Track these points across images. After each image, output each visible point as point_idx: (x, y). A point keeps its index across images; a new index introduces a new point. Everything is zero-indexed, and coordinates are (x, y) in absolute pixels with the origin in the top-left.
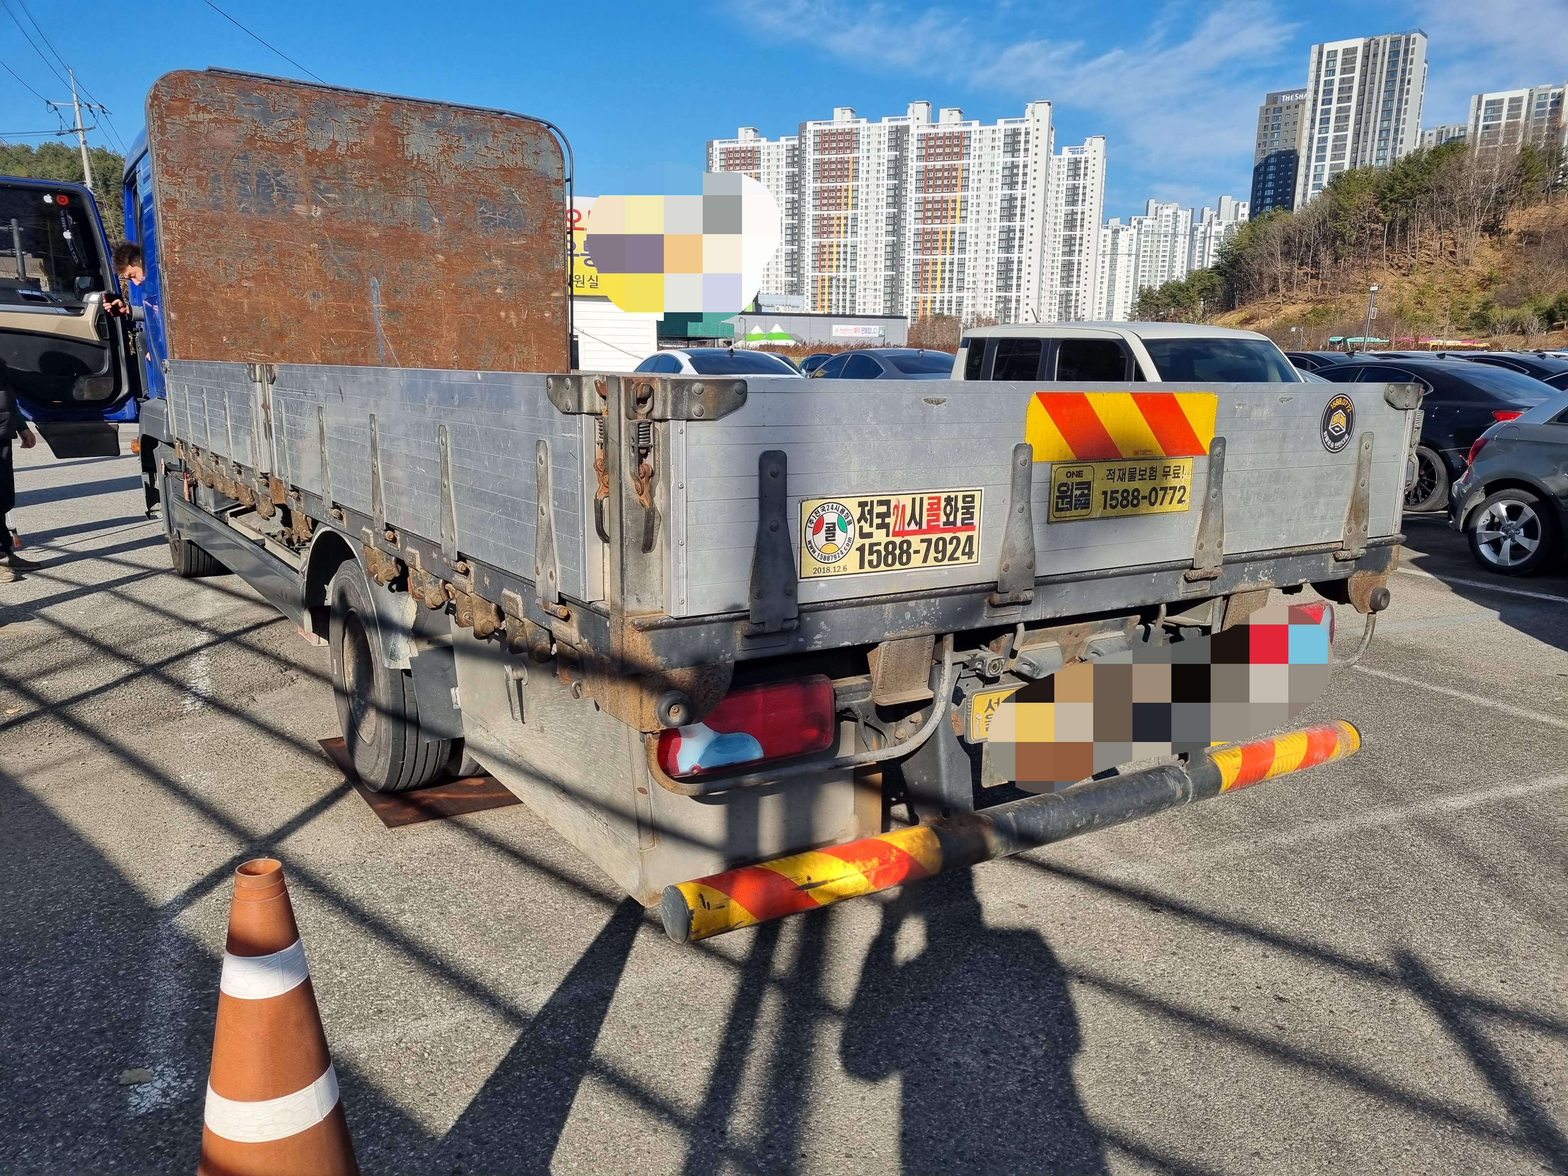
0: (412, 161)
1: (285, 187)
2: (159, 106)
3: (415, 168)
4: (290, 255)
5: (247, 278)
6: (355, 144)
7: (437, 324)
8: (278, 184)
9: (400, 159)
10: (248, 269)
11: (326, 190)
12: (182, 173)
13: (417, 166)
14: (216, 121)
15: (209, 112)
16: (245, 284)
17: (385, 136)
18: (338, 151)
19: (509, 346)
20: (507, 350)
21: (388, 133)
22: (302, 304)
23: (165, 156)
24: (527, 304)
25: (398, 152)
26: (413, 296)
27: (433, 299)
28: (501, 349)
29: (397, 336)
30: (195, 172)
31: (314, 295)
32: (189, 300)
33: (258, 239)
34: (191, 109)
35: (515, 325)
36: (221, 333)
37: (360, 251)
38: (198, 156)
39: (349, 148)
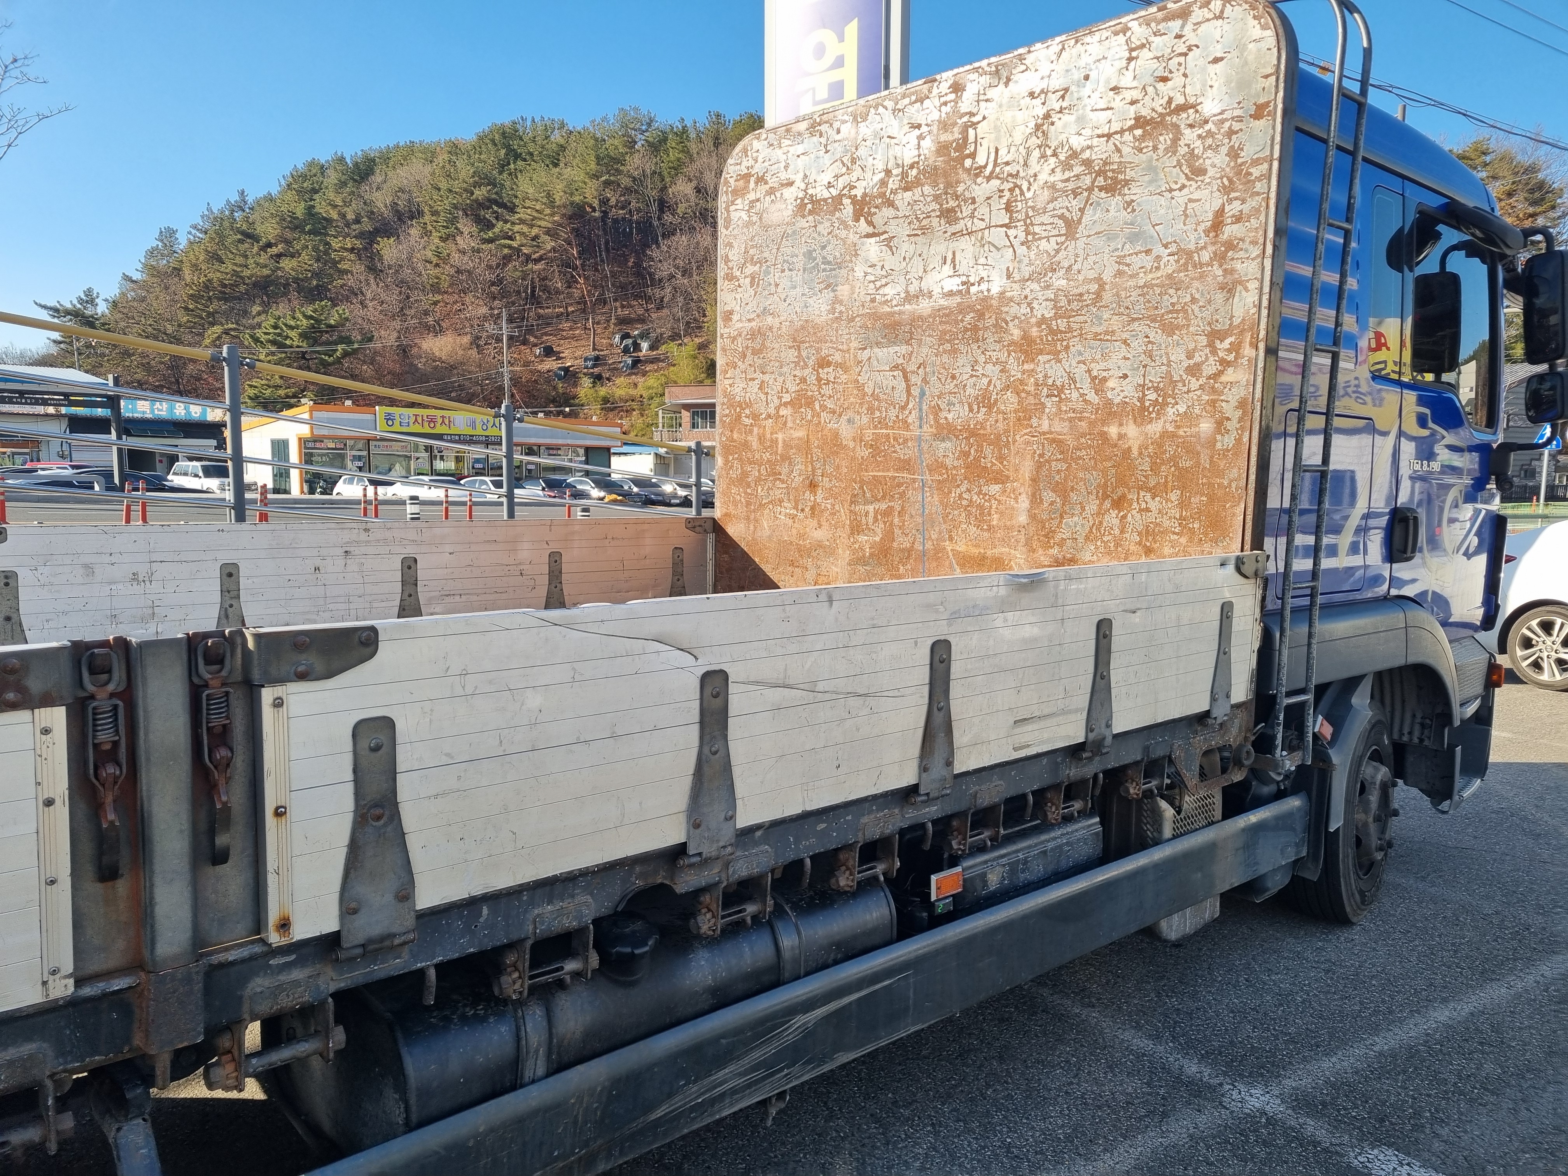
0: (985, 167)
1: (829, 264)
2: (726, 192)
3: (989, 178)
4: (829, 364)
5: (786, 404)
6: (912, 167)
7: (1001, 458)
8: (825, 261)
9: (968, 171)
10: (787, 392)
12: (738, 273)
13: (992, 172)
14: (772, 191)
15: (766, 183)
16: (783, 412)
17: (951, 138)
18: (890, 186)
19: (1123, 497)
20: (1118, 504)
21: (956, 129)
22: (836, 435)
23: (727, 256)
24: (1165, 404)
25: (968, 156)
26: (971, 410)
27: (999, 412)
28: (1107, 504)
29: (944, 481)
30: (750, 269)
31: (849, 421)
32: (733, 441)
33: (799, 347)
34: (752, 185)
35: (1135, 452)
36: (758, 480)
37: (908, 343)
38: (752, 247)
39: (904, 175)
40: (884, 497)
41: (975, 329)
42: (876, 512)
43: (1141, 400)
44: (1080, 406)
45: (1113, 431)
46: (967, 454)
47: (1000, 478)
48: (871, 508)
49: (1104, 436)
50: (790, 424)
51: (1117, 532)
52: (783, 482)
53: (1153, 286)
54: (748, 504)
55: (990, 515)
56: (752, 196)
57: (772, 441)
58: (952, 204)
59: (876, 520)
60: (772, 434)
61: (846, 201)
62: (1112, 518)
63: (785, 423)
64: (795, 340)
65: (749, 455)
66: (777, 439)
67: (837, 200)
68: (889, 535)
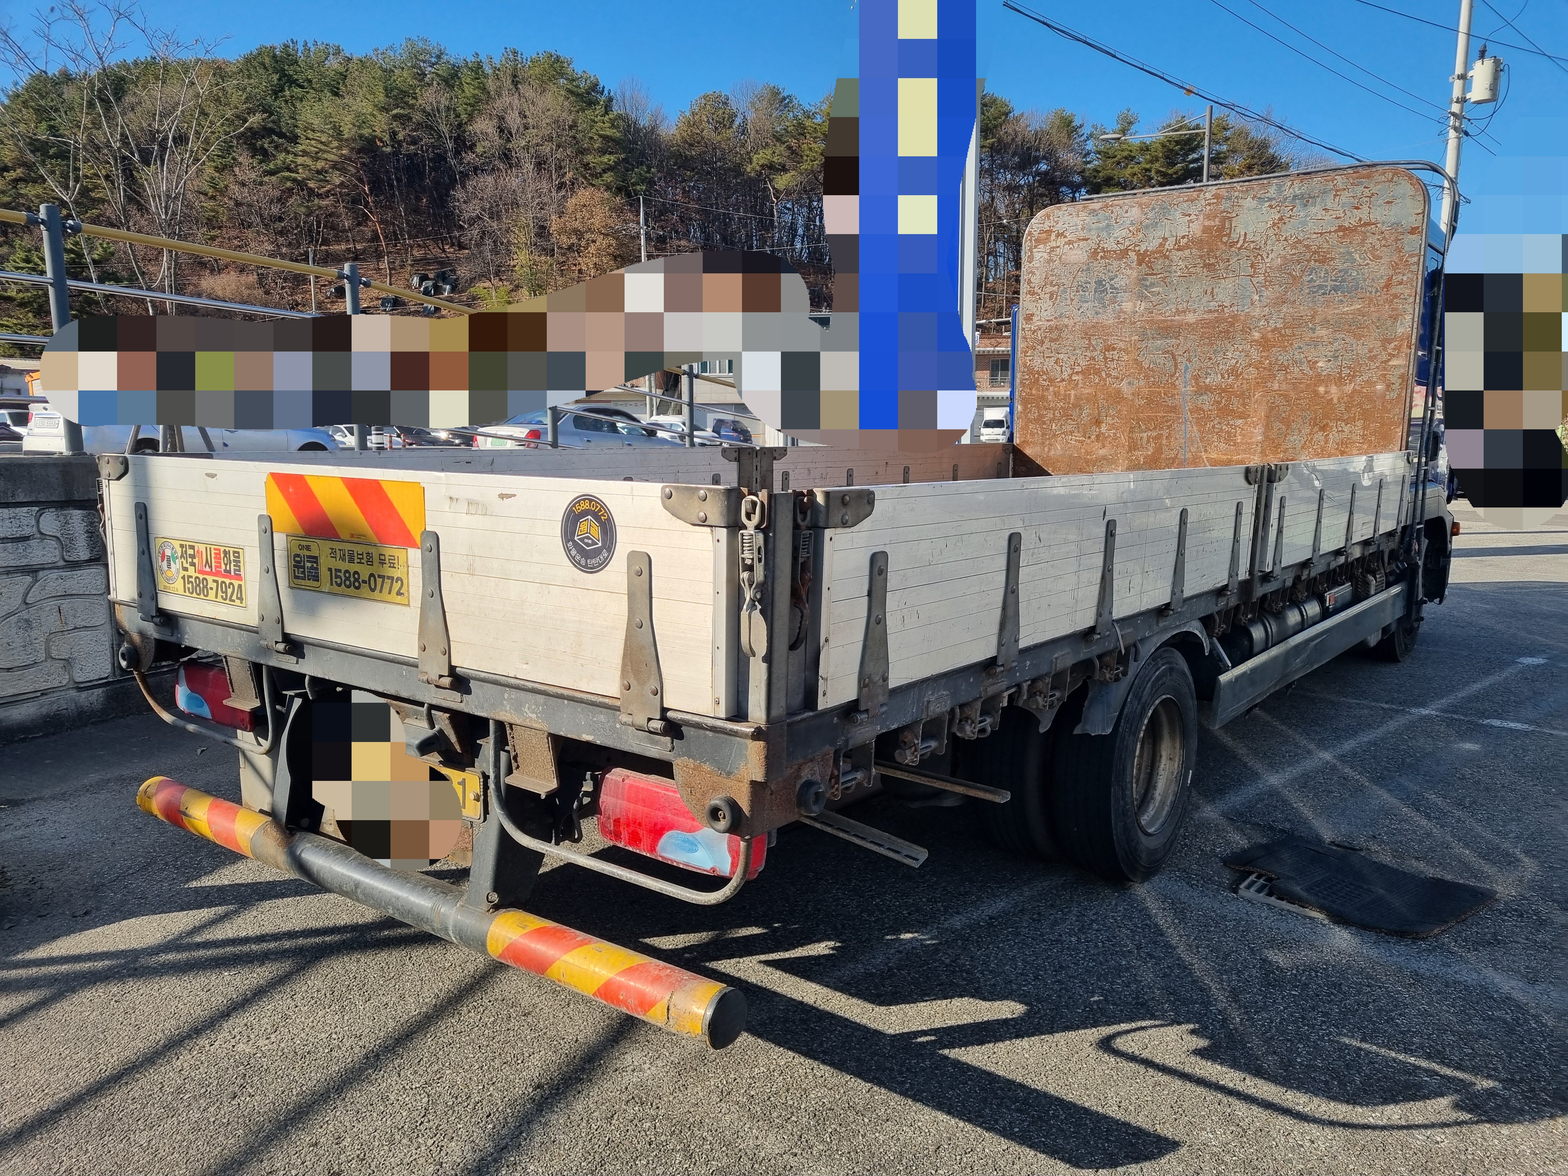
0: (1237, 242)
1: (1116, 289)
2: (1031, 240)
3: (1239, 249)
4: (1114, 349)
5: (1077, 373)
6: (1183, 237)
8: (1112, 287)
9: (1225, 243)
10: (1079, 365)
11: (1152, 285)
12: (1040, 291)
13: (1242, 246)
14: (1070, 243)
15: (1065, 237)
16: (1075, 377)
17: (1213, 224)
18: (1166, 247)
19: (1327, 425)
20: (1323, 428)
21: (1217, 219)
22: (1119, 392)
23: (1029, 280)
24: (1354, 376)
25: (1225, 235)
26: (1223, 377)
27: (1243, 378)
28: (1316, 429)
29: (1202, 418)
30: (1049, 289)
31: (1129, 383)
32: (1032, 395)
33: (1090, 338)
34: (1053, 236)
35: (1335, 401)
36: (1052, 420)
37: (1176, 338)
38: (1052, 275)
39: (1177, 242)
40: (1155, 428)
41: (1228, 332)
42: (1149, 438)
43: (1340, 373)
44: (1300, 376)
45: (1322, 389)
46: (1219, 403)
47: (1243, 416)
48: (1145, 435)
49: (1316, 393)
50: (1080, 386)
51: (1323, 443)
52: (1074, 420)
53: (1348, 314)
54: (1043, 435)
55: (1235, 436)
56: (1053, 244)
57: (1066, 395)
58: (1212, 261)
59: (1148, 441)
60: (1065, 391)
61: (1132, 254)
62: (1319, 436)
63: (1077, 385)
64: (1086, 334)
65: (1045, 404)
66: (1070, 394)
67: (1124, 253)
68: (1159, 450)
